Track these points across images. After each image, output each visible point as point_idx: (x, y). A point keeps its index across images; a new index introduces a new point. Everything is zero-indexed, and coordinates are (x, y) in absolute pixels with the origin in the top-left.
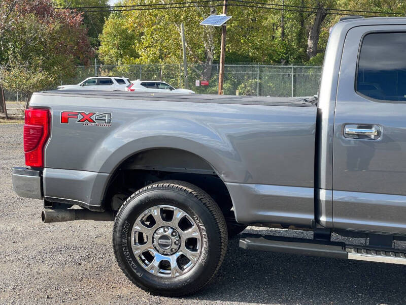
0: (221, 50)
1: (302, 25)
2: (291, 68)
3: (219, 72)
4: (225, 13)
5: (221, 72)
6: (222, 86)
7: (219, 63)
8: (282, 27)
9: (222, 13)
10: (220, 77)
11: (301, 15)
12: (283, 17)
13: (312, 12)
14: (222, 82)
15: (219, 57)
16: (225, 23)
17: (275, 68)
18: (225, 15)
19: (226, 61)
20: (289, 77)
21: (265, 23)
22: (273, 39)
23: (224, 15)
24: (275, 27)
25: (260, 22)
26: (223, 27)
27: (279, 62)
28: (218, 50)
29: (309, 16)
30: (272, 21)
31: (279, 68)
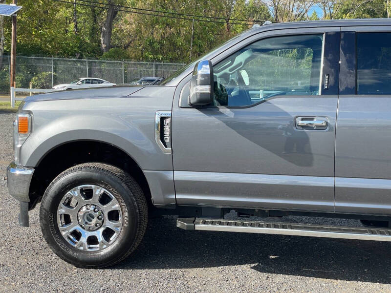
0: (12, 41)
1: (95, 21)
2: (86, 62)
3: (10, 63)
4: (15, 3)
5: (12, 63)
6: (14, 78)
7: (10, 55)
8: (75, 21)
9: (12, 3)
10: (12, 69)
11: (93, 11)
12: (76, 12)
13: (103, 9)
14: (14, 73)
15: (9, 47)
16: (15, 13)
17: (70, 61)
18: (15, 5)
19: (17, 52)
20: (84, 70)
21: (58, 16)
22: (67, 32)
23: (13, 5)
24: (68, 21)
25: (52, 14)
26: (13, 17)
27: (73, 55)
28: (8, 41)
29: (101, 12)
30: (65, 15)
31: (74, 61)
